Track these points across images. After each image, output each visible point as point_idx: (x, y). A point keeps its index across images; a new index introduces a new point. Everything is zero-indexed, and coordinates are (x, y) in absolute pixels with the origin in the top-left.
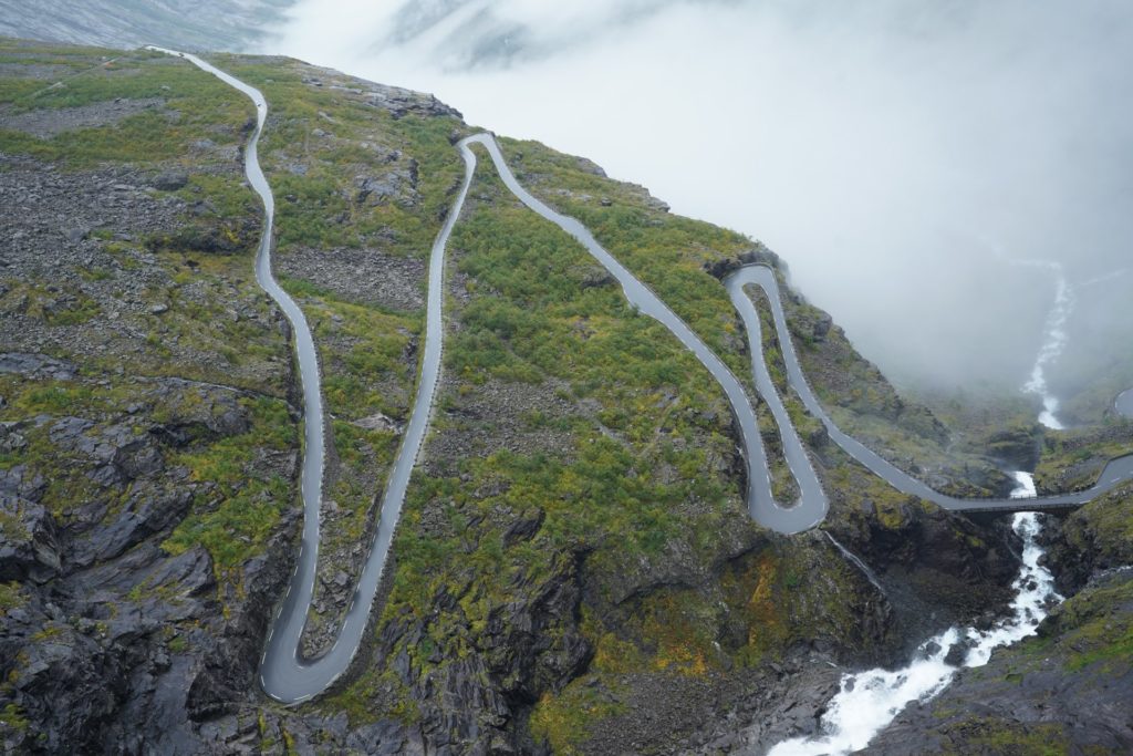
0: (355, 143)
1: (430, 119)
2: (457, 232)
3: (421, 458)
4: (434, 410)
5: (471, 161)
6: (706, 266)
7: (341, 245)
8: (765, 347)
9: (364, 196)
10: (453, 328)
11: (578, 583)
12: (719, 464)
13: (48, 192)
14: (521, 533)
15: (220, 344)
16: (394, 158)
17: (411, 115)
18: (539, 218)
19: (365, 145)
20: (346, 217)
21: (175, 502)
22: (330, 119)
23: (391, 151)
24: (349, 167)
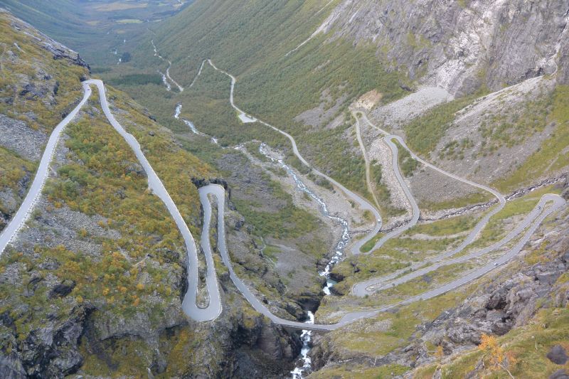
0: (28, 64)
1: (73, 65)
2: (69, 126)
3: (14, 239)
4: (29, 216)
5: (88, 92)
6: (193, 179)
8: (211, 227)
9: (23, 93)
10: (52, 174)
11: (83, 325)
12: (173, 279)
14: (59, 292)
16: (47, 78)
17: (64, 61)
18: (115, 131)
20: (11, 100)
22: (19, 48)
23: (47, 75)
24: (22, 75)
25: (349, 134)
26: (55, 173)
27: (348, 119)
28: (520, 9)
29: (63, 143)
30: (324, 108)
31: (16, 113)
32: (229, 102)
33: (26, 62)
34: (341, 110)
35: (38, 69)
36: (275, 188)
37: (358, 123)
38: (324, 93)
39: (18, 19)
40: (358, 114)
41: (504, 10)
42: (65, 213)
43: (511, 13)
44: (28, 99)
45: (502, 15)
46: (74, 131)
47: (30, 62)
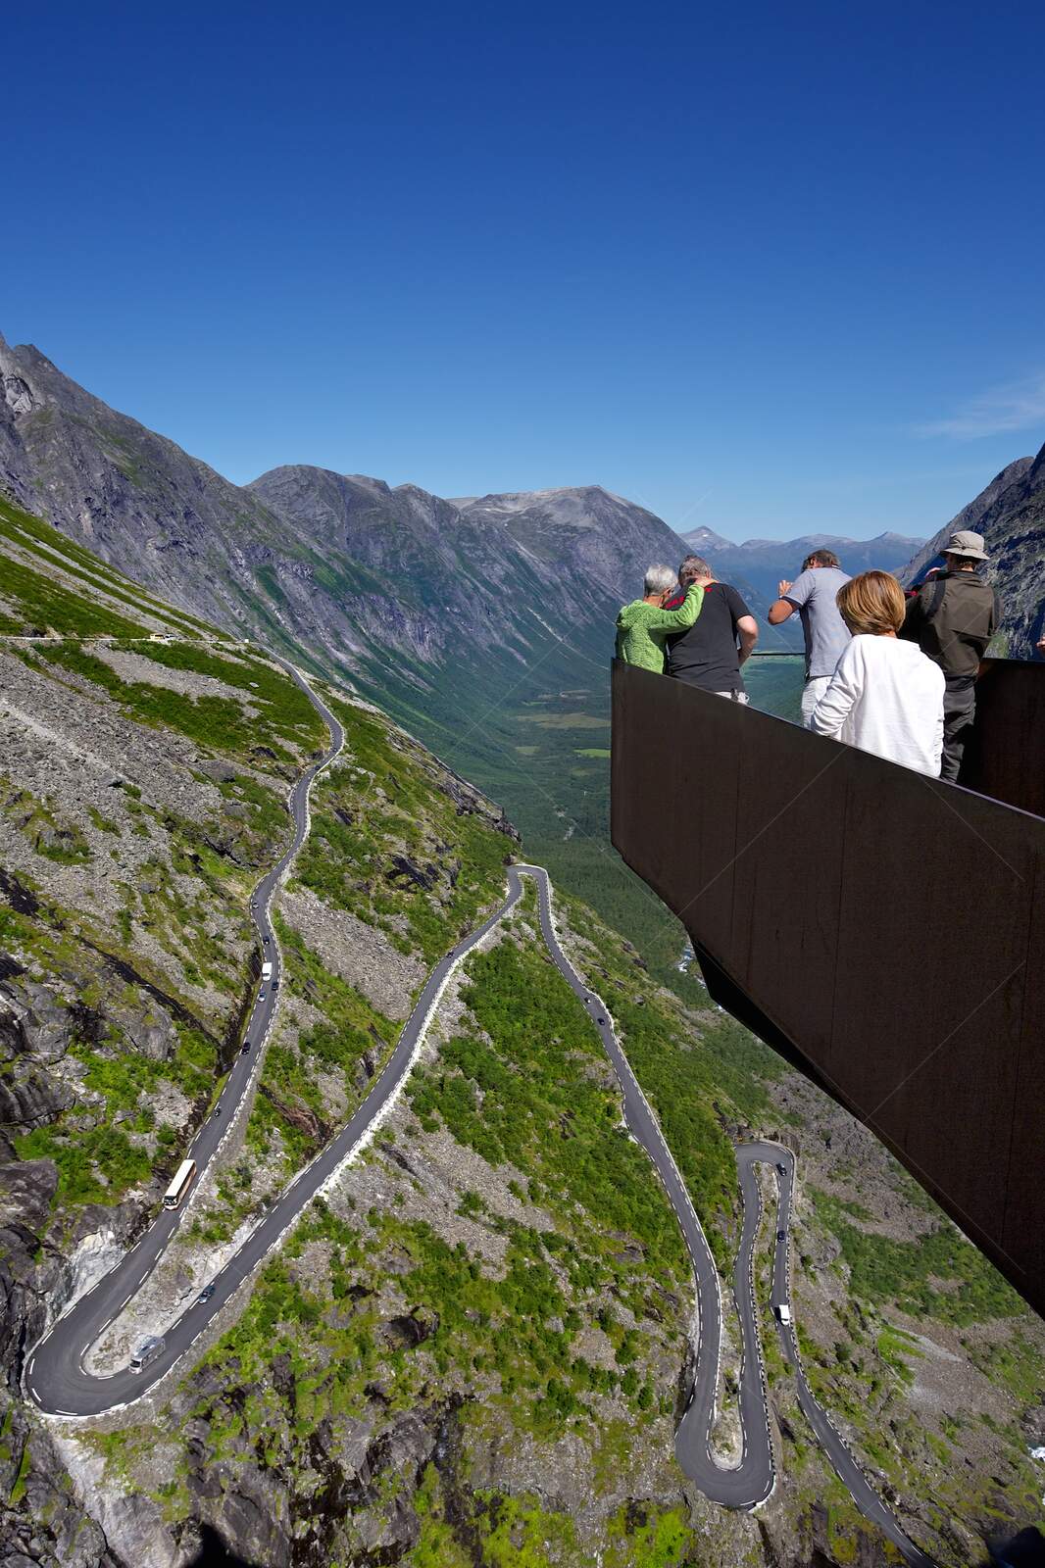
0: (409, 818)
1: (492, 831)
6: (722, 1120)
7: (350, 911)
9: (392, 875)
13: (103, 728)
15: (184, 951)
16: (441, 851)
17: (475, 817)
20: (367, 886)
21: (54, 1098)
23: (441, 843)
24: (394, 839)
26: (434, 1054)
29: (457, 990)
31: (372, 913)
33: (404, 815)
35: (427, 830)
39: (401, 730)
42: (443, 1145)
44: (402, 887)
46: (480, 967)
47: (413, 815)
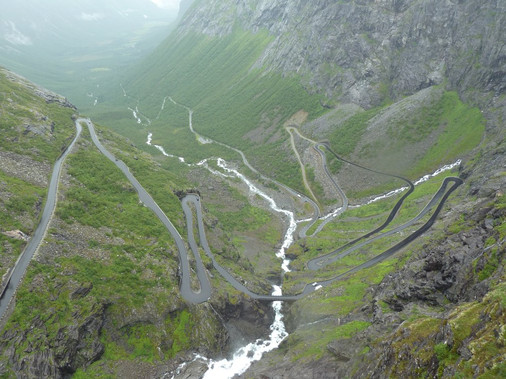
0: (27, 109)
1: (63, 107)
2: (69, 157)
5: (79, 128)
6: (174, 191)
7: (11, 151)
9: (25, 133)
10: (61, 197)
11: (103, 318)
12: (171, 272)
14: (80, 294)
16: (44, 119)
17: (55, 103)
19: (31, 111)
20: (16, 139)
22: (16, 96)
23: (43, 116)
24: (22, 118)
25: (286, 146)
26: (63, 196)
27: (284, 135)
28: (410, 35)
29: (66, 171)
30: (264, 128)
31: (22, 150)
32: (189, 129)
34: (278, 128)
35: (36, 112)
36: (233, 192)
37: (292, 136)
38: (263, 116)
39: (11, 72)
40: (291, 130)
41: (398, 38)
42: (76, 227)
43: (404, 39)
45: (397, 41)
46: (73, 161)
47: (27, 107)
